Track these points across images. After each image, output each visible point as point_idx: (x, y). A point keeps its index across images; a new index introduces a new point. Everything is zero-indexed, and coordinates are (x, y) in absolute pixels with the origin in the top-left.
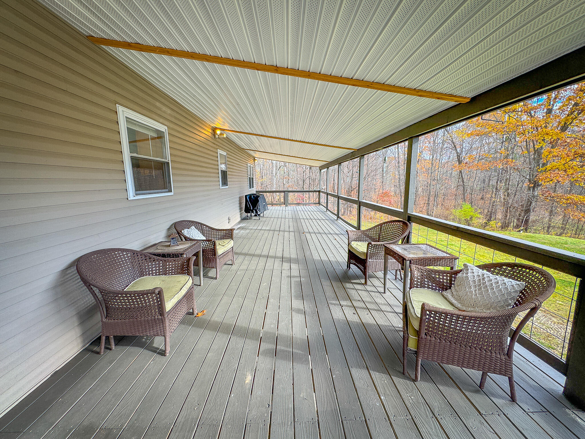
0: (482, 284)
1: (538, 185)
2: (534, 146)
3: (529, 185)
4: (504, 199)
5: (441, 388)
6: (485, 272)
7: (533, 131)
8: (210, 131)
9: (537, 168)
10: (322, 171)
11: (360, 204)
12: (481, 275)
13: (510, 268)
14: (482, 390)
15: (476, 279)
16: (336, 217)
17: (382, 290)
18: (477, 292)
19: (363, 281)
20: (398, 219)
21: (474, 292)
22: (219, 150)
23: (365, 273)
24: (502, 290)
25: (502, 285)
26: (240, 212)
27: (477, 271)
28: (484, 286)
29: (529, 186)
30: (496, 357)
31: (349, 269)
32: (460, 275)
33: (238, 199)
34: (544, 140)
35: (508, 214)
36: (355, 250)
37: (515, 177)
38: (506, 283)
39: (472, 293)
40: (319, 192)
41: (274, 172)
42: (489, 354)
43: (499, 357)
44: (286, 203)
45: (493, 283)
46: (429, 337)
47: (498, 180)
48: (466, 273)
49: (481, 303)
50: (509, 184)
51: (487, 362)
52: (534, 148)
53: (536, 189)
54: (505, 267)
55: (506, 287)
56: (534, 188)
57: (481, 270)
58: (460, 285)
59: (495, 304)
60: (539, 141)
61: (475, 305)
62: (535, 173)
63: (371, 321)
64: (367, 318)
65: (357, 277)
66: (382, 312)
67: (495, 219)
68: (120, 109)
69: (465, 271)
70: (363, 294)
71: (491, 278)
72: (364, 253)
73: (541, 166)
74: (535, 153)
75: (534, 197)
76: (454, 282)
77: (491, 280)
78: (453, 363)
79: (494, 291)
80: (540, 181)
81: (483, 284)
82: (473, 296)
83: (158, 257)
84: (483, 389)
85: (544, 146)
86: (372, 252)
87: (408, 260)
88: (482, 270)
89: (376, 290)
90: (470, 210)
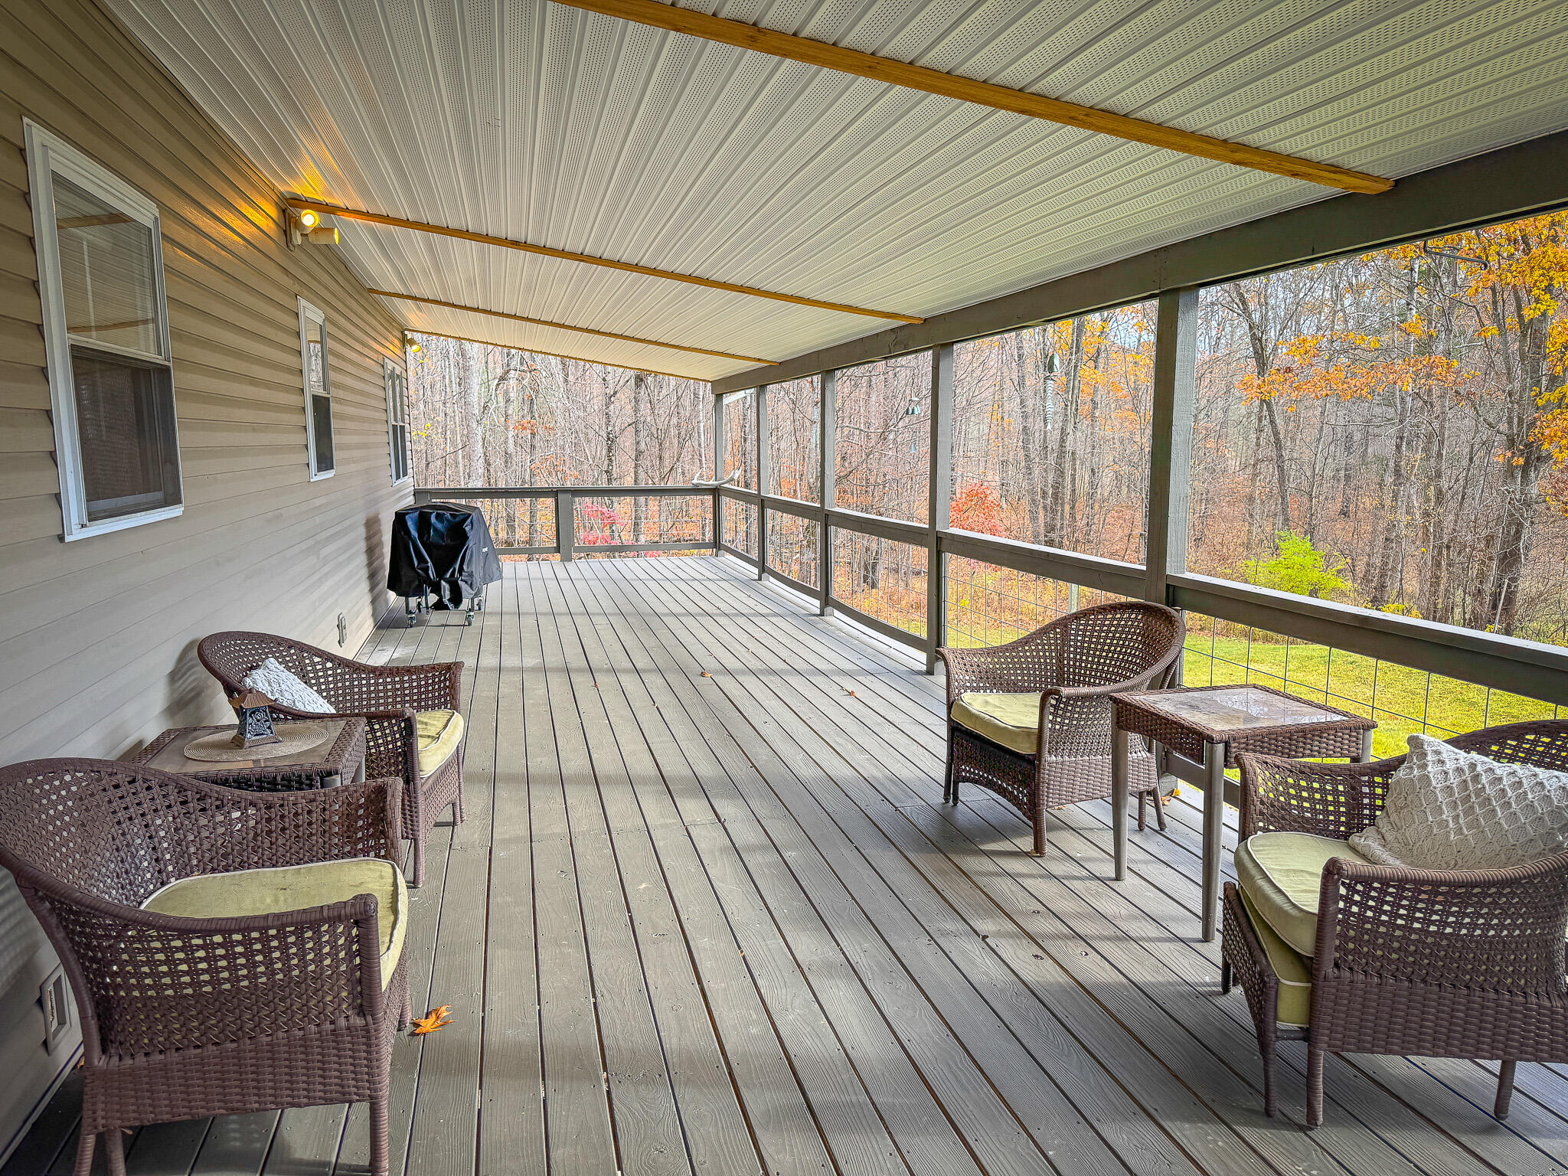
0: (1473, 796)
1: (1538, 459)
2: (1519, 308)
3: (1513, 457)
4: (1426, 514)
5: (1388, 1135)
6: (1474, 755)
7: (1513, 250)
8: (273, 212)
9: (1533, 393)
10: (729, 399)
11: (939, 545)
12: (1466, 768)
13: (1548, 737)
14: (1502, 1124)
15: (1454, 780)
16: (817, 603)
17: (1109, 870)
18: (1461, 821)
19: (1026, 843)
20: (1123, 599)
21: (1451, 825)
22: (303, 302)
23: (1032, 810)
24: (1536, 804)
25: (1532, 791)
26: (372, 590)
27: (1453, 756)
28: (1481, 799)
29: (1509, 461)
30: (1540, 1006)
31: (955, 804)
32: (1401, 773)
33: (362, 531)
34: (1548, 289)
35: (1444, 574)
36: (987, 724)
37: (1461, 427)
38: (1545, 781)
39: (1447, 826)
40: (716, 492)
41: (474, 399)
42: (1521, 999)
43: (1547, 1003)
44: (562, 546)
45: (1507, 787)
46: (1348, 974)
47: (1402, 438)
48: (1419, 767)
49: (1478, 853)
50: (1440, 455)
51: (1515, 1026)
52: (1521, 317)
53: (1532, 474)
54: (1531, 737)
55: (1545, 795)
56: (1525, 470)
57: (1462, 754)
58: (1406, 806)
59: (1520, 852)
60: (1535, 292)
61: (1460, 862)
62: (1530, 414)
63: (1107, 975)
64: (1092, 969)
65: (999, 832)
66: (1132, 942)
67: (1400, 594)
68: (37, 136)
69: (1415, 761)
70: (1046, 889)
71: (1498, 772)
72: (1026, 732)
73: (1544, 383)
74: (1525, 336)
75: (1527, 504)
76: (1383, 800)
77: (1500, 779)
78: (1419, 1047)
79: (1512, 810)
80: (1546, 446)
81: (1478, 796)
82: (1452, 836)
83: (237, 792)
84: (1503, 1119)
85: (1551, 312)
86: (1058, 727)
87: (1221, 742)
88: (1465, 751)
89: (1085, 873)
90: (1308, 561)
